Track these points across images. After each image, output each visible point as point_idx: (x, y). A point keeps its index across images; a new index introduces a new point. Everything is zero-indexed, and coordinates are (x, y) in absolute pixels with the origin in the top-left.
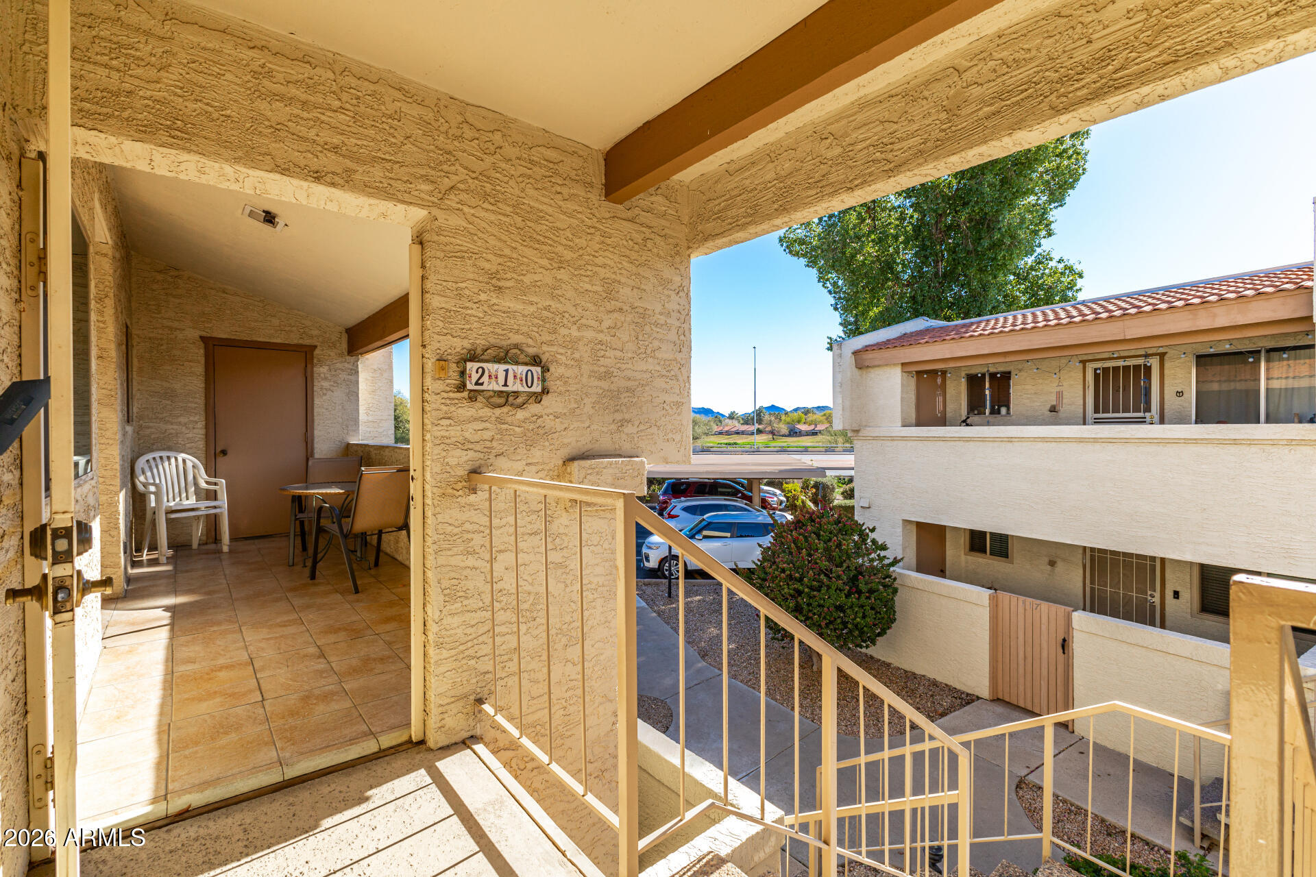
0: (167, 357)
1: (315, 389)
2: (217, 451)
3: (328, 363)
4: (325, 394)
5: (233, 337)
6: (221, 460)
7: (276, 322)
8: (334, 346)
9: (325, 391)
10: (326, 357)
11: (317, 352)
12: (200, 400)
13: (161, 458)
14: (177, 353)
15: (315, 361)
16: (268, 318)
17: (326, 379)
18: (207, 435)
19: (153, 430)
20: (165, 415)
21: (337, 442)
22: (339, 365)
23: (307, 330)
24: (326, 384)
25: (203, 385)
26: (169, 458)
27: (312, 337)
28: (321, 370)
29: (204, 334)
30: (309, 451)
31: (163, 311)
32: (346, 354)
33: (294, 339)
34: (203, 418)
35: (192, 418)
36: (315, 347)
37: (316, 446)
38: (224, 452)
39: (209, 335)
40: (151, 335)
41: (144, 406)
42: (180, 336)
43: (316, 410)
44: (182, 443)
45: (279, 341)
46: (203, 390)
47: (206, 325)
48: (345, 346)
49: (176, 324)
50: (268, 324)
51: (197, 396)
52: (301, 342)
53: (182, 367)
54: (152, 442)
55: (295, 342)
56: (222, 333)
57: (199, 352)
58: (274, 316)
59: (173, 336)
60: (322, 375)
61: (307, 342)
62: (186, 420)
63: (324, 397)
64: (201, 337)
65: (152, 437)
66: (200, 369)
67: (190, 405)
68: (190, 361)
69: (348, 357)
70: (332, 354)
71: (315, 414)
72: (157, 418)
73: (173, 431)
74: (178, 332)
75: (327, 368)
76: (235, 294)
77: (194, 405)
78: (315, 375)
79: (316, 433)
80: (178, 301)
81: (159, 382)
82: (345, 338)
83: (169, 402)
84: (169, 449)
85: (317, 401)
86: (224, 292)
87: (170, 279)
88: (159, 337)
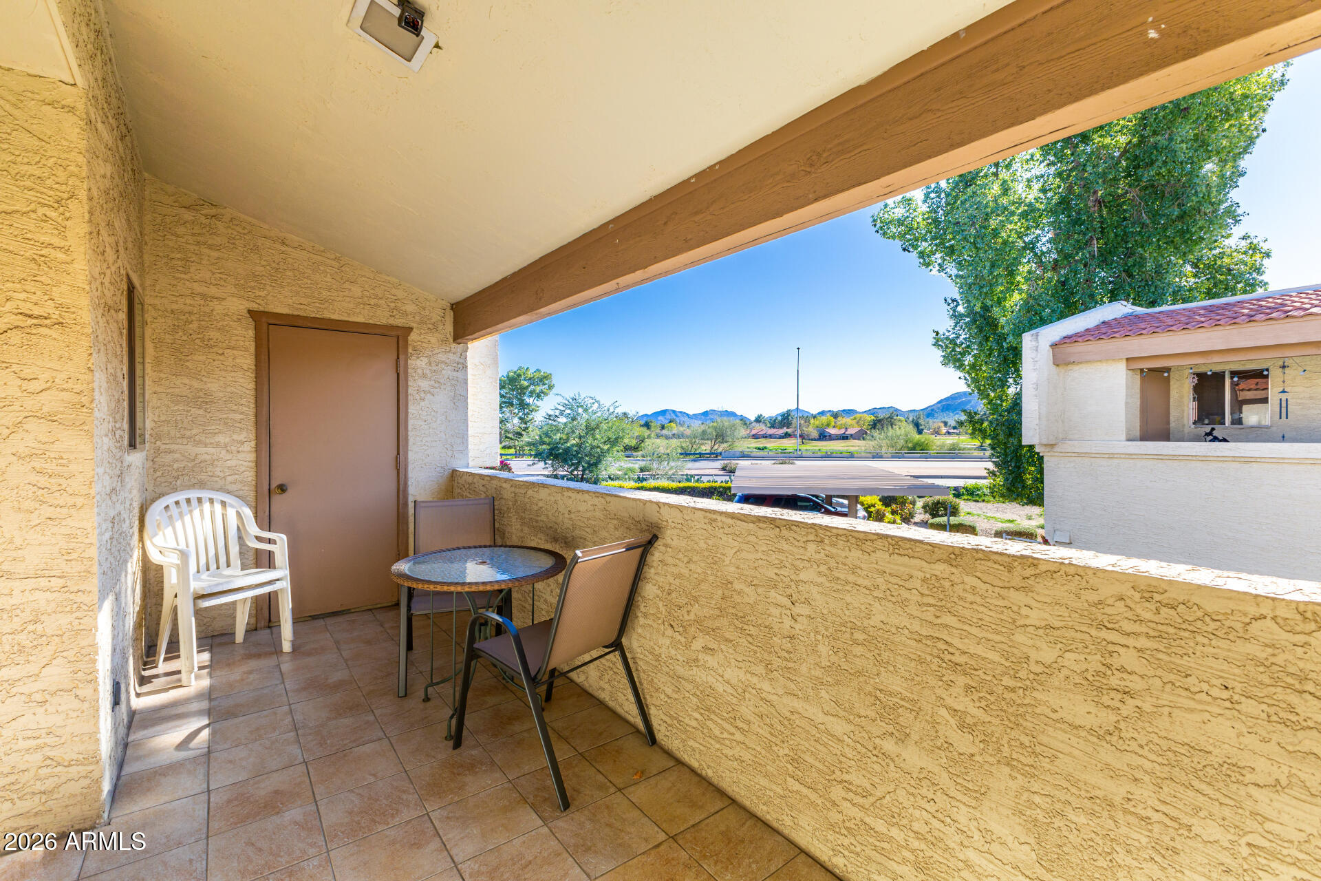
0: (198, 341)
1: (410, 391)
2: (274, 485)
3: (428, 353)
4: (423, 399)
5: (296, 313)
6: (278, 499)
7: (356, 291)
8: (436, 328)
9: (423, 395)
10: (424, 345)
11: (413, 337)
12: (248, 409)
13: (188, 501)
14: (214, 335)
15: (410, 350)
16: (347, 285)
17: (424, 376)
18: (257, 463)
19: (176, 456)
20: (194, 432)
21: (438, 469)
22: (442, 357)
23: (399, 305)
24: (424, 384)
25: (252, 386)
26: (200, 500)
27: (405, 314)
28: (417, 364)
29: (254, 307)
30: (402, 482)
31: (192, 269)
32: (451, 340)
33: (382, 317)
34: (252, 436)
35: (235, 437)
36: (411, 329)
37: (410, 474)
38: (282, 488)
39: (261, 309)
40: (175, 307)
41: (163, 418)
42: (218, 308)
43: (411, 422)
44: (221, 475)
45: (360, 319)
46: (252, 393)
47: (258, 293)
48: (449, 328)
49: (213, 291)
50: (346, 293)
51: (244, 401)
52: (391, 321)
53: (221, 358)
54: (175, 474)
55: (384, 321)
56: (281, 305)
57: (246, 335)
58: (355, 282)
59: (207, 309)
60: (419, 371)
61: (400, 321)
62: (227, 440)
63: (422, 404)
64: (249, 311)
65: (176, 466)
66: (248, 361)
67: (232, 416)
68: (233, 348)
69: (453, 345)
70: (433, 340)
71: (410, 427)
72: (183, 437)
73: (208, 457)
74: (215, 302)
75: (426, 360)
76: (300, 247)
77: (238, 417)
78: (410, 371)
79: (411, 456)
80: (215, 254)
81: (187, 381)
82: (450, 316)
83: (201, 412)
84: (202, 485)
85: (412, 409)
86: (283, 243)
87: (203, 220)
88: (187, 309)
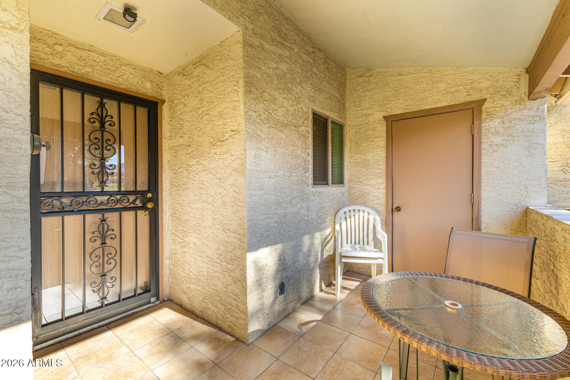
0: (364, 137)
1: (483, 146)
2: (394, 207)
3: (500, 115)
4: (496, 151)
5: (406, 111)
6: (396, 214)
7: (442, 86)
8: (509, 92)
9: (495, 148)
10: (498, 109)
11: (486, 105)
12: (382, 166)
14: (370, 132)
15: (484, 116)
16: (435, 86)
17: (497, 133)
18: (387, 194)
19: (357, 190)
20: (362, 179)
21: (511, 206)
22: (515, 115)
23: (474, 85)
24: (497, 139)
25: (385, 155)
27: (480, 90)
28: (492, 125)
29: (386, 114)
30: (475, 213)
31: (362, 104)
32: (526, 98)
33: (461, 98)
34: (385, 181)
35: (378, 181)
36: (485, 100)
37: (483, 208)
38: (398, 209)
39: (389, 114)
40: (356, 123)
41: (352, 174)
42: (371, 119)
43: (484, 169)
44: (372, 199)
45: (445, 104)
46: (385, 158)
47: (388, 106)
48: (524, 88)
49: (369, 112)
50: (435, 90)
51: (381, 163)
52: (469, 99)
53: (372, 143)
54: (356, 198)
55: (462, 100)
56: (398, 109)
57: (382, 129)
58: (441, 81)
59: (367, 121)
60: (493, 130)
61: (475, 97)
62: (375, 182)
63: (495, 155)
64: (384, 117)
65: (356, 194)
66: (382, 142)
67: (377, 171)
68: (377, 137)
69: (529, 103)
70: (506, 103)
71: (483, 173)
72: (358, 181)
73: (367, 191)
74: (370, 116)
75: (499, 120)
76: (409, 73)
77: (379, 171)
78: (483, 131)
79: (484, 194)
80: (370, 94)
81: (360, 156)
83: (365, 170)
84: (364, 204)
85: (485, 160)
86: (400, 75)
87: (366, 79)
88: (360, 123)
